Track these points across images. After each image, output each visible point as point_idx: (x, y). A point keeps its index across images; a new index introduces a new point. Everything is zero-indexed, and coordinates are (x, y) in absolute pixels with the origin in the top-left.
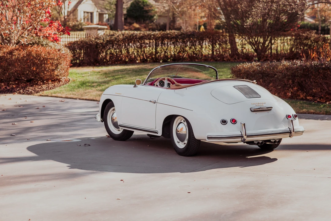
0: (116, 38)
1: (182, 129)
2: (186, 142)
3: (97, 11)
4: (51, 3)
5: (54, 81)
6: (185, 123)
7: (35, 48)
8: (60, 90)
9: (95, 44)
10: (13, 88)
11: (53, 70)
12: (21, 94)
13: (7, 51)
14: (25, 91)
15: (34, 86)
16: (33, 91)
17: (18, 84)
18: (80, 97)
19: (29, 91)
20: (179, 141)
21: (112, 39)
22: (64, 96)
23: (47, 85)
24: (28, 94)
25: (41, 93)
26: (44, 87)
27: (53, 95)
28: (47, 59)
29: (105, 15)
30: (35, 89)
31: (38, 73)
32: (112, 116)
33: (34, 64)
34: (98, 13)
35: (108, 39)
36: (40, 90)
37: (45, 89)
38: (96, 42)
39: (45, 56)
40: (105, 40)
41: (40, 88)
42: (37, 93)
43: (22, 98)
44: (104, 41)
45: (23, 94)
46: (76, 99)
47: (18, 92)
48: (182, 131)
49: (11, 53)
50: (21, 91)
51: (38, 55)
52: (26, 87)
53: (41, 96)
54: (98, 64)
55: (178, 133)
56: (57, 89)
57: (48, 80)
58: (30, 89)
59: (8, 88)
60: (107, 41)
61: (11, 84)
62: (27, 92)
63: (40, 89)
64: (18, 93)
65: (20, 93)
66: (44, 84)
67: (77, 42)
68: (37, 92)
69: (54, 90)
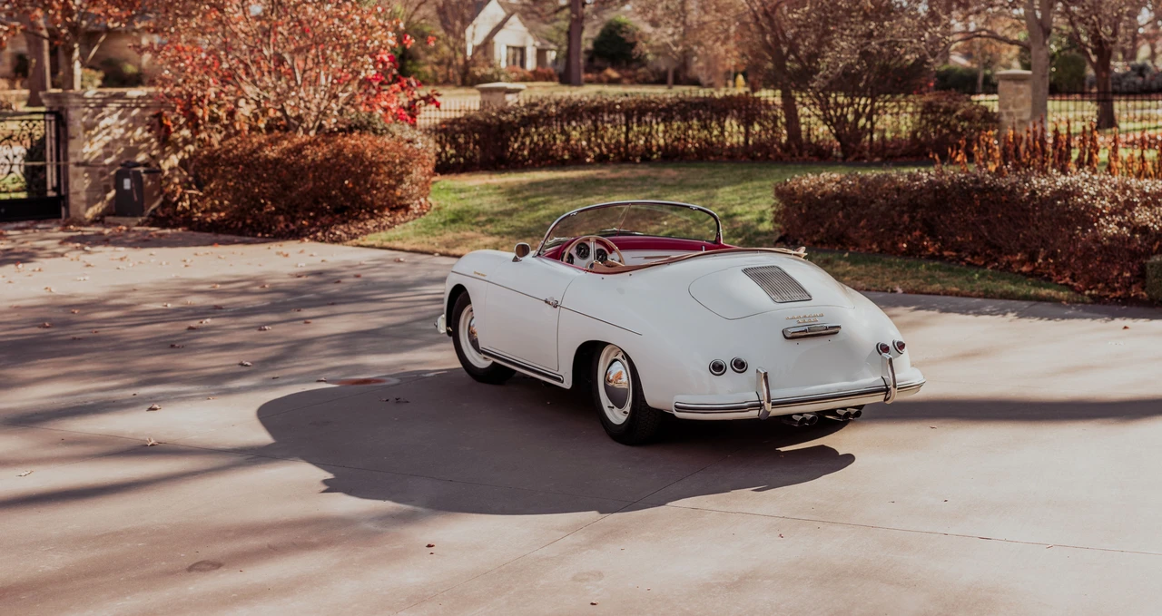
0: (541, 112)
1: (619, 376)
2: (628, 408)
3: (534, 45)
4: (384, 42)
5: (395, 209)
6: (625, 362)
7: (353, 141)
8: (405, 232)
9: (498, 123)
10: (302, 228)
11: (394, 188)
12: (318, 241)
13: (290, 146)
14: (327, 234)
15: (350, 221)
16: (344, 235)
17: (315, 218)
18: (443, 250)
19: (334, 234)
20: (612, 405)
21: (533, 112)
22: (408, 246)
23: (378, 219)
24: (333, 242)
25: (359, 241)
26: (371, 224)
27: (386, 244)
28: (378, 165)
29: (548, 53)
30: (349, 229)
31: (358, 195)
32: (470, 322)
33: (348, 174)
34: (534, 50)
35: (525, 114)
36: (361, 233)
37: (372, 229)
38: (500, 120)
39: (372, 156)
40: (518, 115)
41: (361, 228)
42: (352, 238)
43: (314, 254)
44: (516, 117)
45: (322, 241)
46: (431, 253)
47: (311, 236)
48: (619, 381)
49: (299, 149)
50: (319, 234)
51: (358, 156)
52: (330, 225)
53: (359, 246)
54: (503, 167)
55: (610, 384)
56: (398, 231)
57: (381, 209)
58: (339, 231)
59: (292, 227)
60: (523, 117)
61: (298, 218)
62: (331, 236)
63: (360, 231)
64: (312, 240)
65: (315, 239)
66: (372, 218)
67: (460, 119)
68: (355, 236)
69: (391, 233)
